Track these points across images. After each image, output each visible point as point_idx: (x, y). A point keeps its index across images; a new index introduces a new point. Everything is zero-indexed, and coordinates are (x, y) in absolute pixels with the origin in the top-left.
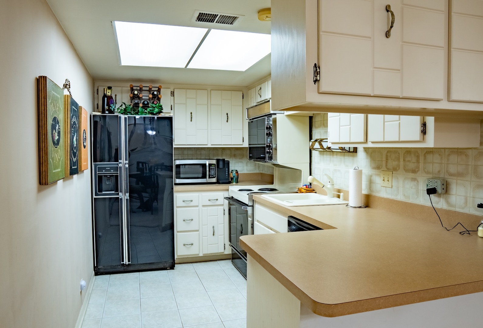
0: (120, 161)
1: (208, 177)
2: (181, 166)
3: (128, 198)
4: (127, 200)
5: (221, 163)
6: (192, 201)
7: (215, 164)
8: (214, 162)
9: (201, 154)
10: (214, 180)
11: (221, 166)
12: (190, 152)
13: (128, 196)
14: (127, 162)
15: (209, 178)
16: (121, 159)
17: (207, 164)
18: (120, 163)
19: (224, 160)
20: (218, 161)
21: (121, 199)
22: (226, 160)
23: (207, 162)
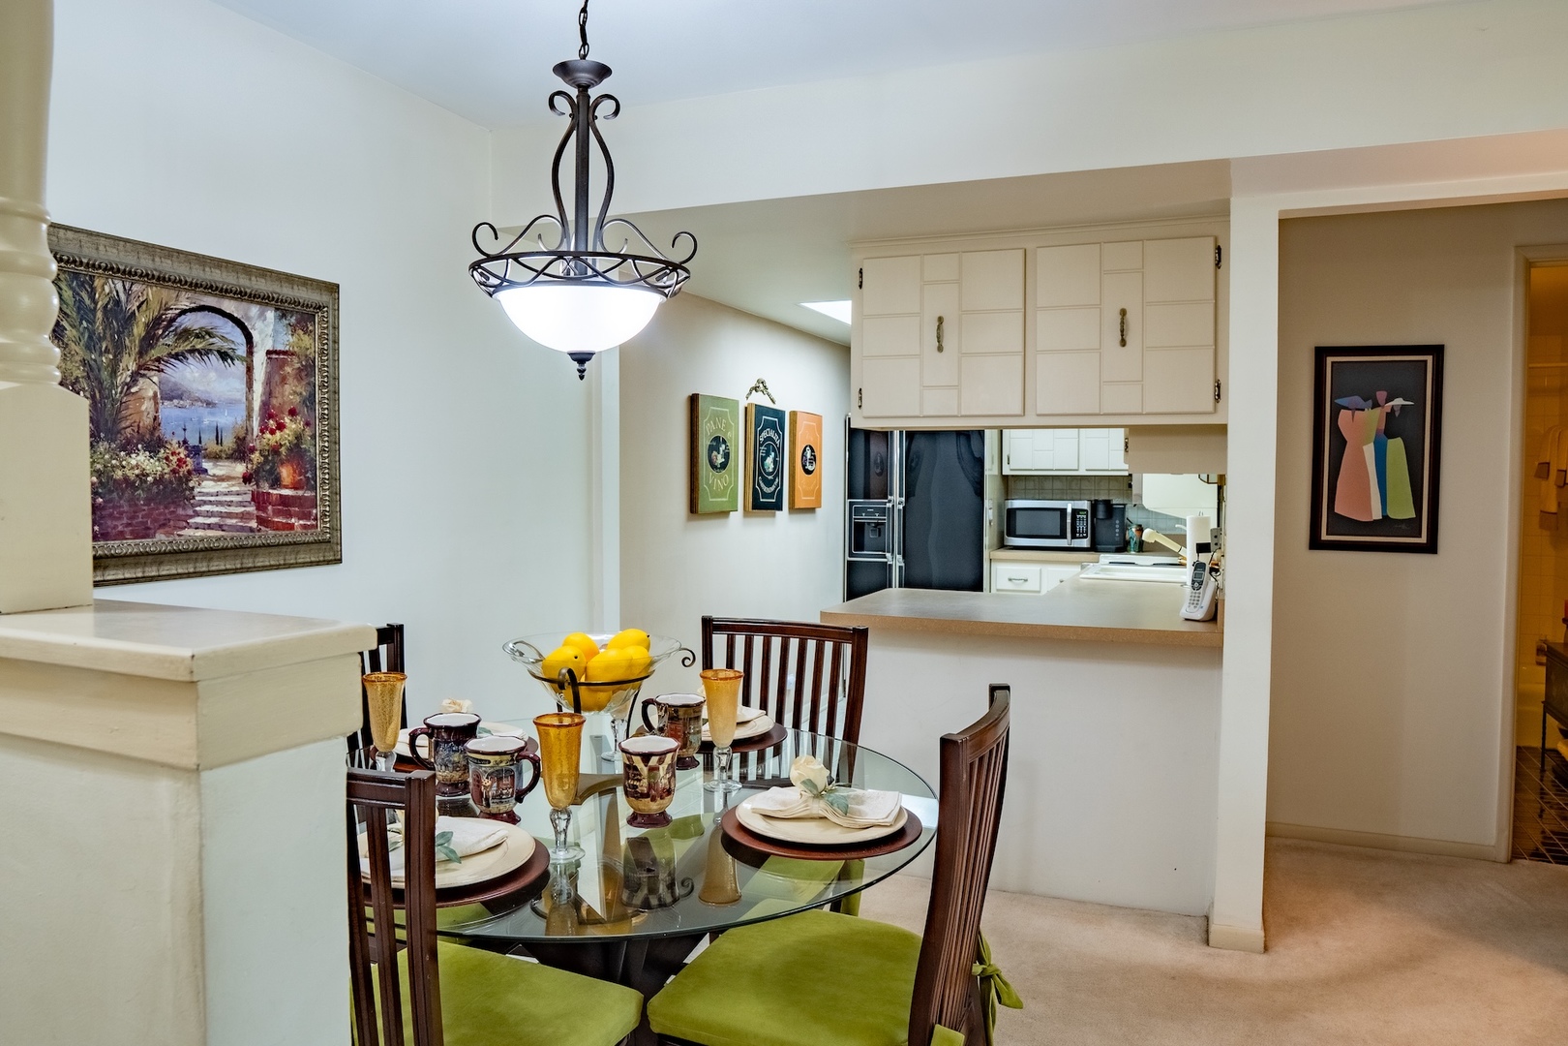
0: (889, 497)
1: (1069, 535)
2: (1017, 512)
3: (903, 564)
4: (900, 567)
5: (1101, 508)
6: (1026, 580)
7: (1087, 511)
8: (1085, 505)
9: (1080, 490)
10: (1085, 543)
11: (1101, 514)
12: (1058, 485)
13: (901, 560)
14: (903, 499)
15: (1074, 537)
16: (891, 495)
17: (1069, 511)
18: (890, 501)
19: (1108, 503)
20: (1094, 505)
21: (891, 566)
22: (1114, 502)
23: (1069, 506)
